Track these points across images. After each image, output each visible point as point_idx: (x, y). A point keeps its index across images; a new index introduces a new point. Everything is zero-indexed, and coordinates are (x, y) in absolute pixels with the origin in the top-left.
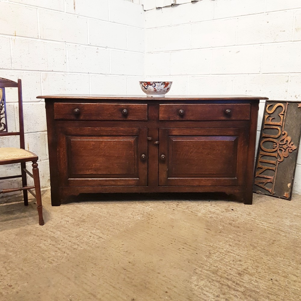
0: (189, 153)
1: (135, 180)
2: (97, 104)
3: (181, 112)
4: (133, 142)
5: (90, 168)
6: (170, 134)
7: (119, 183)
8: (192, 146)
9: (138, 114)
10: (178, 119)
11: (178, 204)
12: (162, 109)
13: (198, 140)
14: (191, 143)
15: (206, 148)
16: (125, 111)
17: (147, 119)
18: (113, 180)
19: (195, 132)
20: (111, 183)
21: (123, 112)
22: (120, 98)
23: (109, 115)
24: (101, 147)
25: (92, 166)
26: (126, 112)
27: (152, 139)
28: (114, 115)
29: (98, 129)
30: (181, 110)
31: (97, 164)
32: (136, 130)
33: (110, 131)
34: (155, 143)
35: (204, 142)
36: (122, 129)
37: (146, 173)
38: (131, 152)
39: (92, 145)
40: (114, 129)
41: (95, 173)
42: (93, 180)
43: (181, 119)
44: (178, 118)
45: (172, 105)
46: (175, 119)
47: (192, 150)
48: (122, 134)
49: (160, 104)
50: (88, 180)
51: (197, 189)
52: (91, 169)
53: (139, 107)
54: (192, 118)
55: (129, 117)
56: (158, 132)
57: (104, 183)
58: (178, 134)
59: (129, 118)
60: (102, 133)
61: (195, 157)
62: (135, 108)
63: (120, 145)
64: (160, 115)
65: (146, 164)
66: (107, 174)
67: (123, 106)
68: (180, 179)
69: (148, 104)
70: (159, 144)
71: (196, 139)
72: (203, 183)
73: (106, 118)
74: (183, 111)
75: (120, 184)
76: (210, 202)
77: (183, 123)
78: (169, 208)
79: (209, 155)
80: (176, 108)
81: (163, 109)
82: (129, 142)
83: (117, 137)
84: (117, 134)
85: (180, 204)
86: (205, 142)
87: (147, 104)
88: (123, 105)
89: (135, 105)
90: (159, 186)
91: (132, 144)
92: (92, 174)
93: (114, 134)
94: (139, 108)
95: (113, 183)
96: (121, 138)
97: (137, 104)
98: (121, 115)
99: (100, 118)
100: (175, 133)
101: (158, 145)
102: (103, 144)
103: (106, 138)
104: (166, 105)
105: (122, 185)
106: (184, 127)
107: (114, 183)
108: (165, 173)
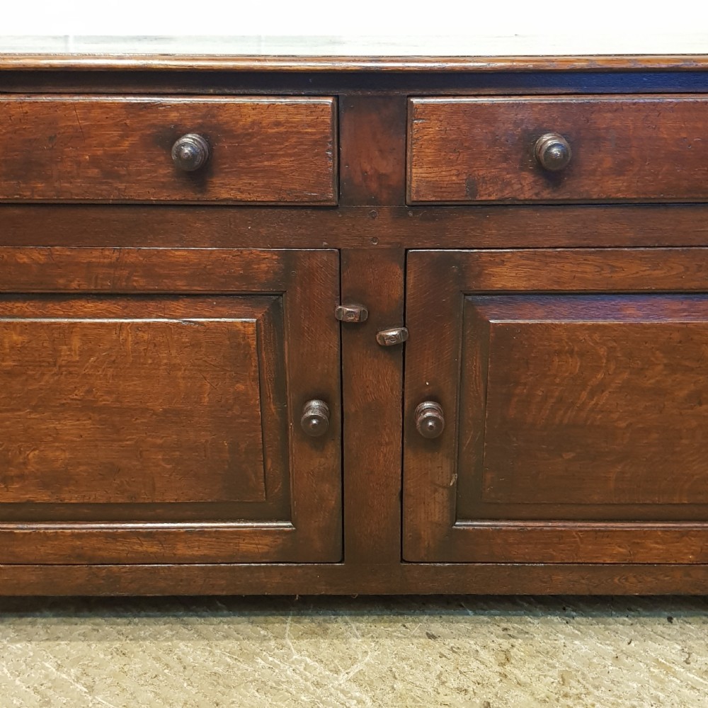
0: (584, 395)
1: (268, 533)
2: (13, 98)
3: (555, 151)
4: (251, 330)
5: (13, 471)
6: (474, 285)
7: (182, 550)
8: (602, 351)
9: (272, 163)
10: (528, 194)
11: (506, 644)
12: (424, 131)
13: (647, 316)
14: (596, 336)
15: (687, 363)
16: (189, 143)
17: (331, 196)
18: (150, 535)
19: (631, 271)
20: (136, 547)
21: (174, 157)
22: (152, 57)
23: (94, 172)
24: (62, 361)
25: (24, 464)
26: (193, 156)
27: (362, 313)
28: (123, 171)
29: (36, 255)
30: (548, 140)
31: (51, 455)
32: (265, 259)
33: (111, 265)
34: (382, 338)
35: (679, 330)
36: (180, 253)
37: (333, 501)
38: (241, 387)
39: (12, 348)
40: (134, 254)
41: (43, 497)
42: (37, 533)
43: (546, 195)
44: (526, 186)
45: (493, 105)
46: (507, 193)
47: (600, 376)
48: (181, 285)
49: (415, 101)
50: (11, 534)
51: (616, 580)
52: (21, 477)
53: (282, 118)
54: (615, 187)
55: (217, 181)
56: (400, 272)
57: (99, 549)
58: (522, 285)
59: (224, 189)
60: (61, 281)
61: (615, 416)
62: (253, 123)
63: (174, 352)
64: (417, 173)
65: (332, 450)
66: (112, 501)
67: (174, 115)
68: (522, 531)
69: (337, 97)
70: (404, 343)
71: (634, 314)
72: (655, 550)
73: (75, 189)
74: (564, 142)
75: (189, 552)
76: (677, 624)
77: (557, 219)
78: (459, 690)
79: (700, 404)
80: (516, 124)
81: (434, 129)
82: (231, 331)
83: (153, 304)
84: (153, 287)
85: (519, 648)
86: (683, 329)
87: (329, 101)
88: (175, 107)
89: (255, 107)
90: (402, 560)
91: (250, 346)
92: (30, 503)
93: (140, 283)
94: (278, 124)
95: (152, 548)
96: (180, 305)
97: (265, 101)
98: (165, 172)
99: (39, 190)
100: (506, 277)
101: (399, 348)
102: (76, 343)
103: (90, 306)
104: (453, 105)
105: (204, 559)
106: (565, 242)
107: (155, 549)
108: (441, 496)
